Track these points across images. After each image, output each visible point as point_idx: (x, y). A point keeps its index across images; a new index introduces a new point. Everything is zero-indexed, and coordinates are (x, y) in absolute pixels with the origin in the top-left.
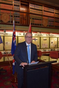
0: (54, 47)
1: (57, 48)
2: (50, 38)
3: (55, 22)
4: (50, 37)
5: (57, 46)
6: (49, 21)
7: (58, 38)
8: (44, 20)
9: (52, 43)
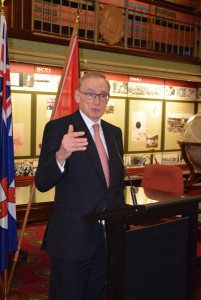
0: (148, 146)
1: (162, 150)
2: (128, 100)
3: (158, 23)
4: (130, 95)
5: (159, 141)
6: (131, 17)
7: (164, 102)
8: (106, 14)
9: (138, 125)
